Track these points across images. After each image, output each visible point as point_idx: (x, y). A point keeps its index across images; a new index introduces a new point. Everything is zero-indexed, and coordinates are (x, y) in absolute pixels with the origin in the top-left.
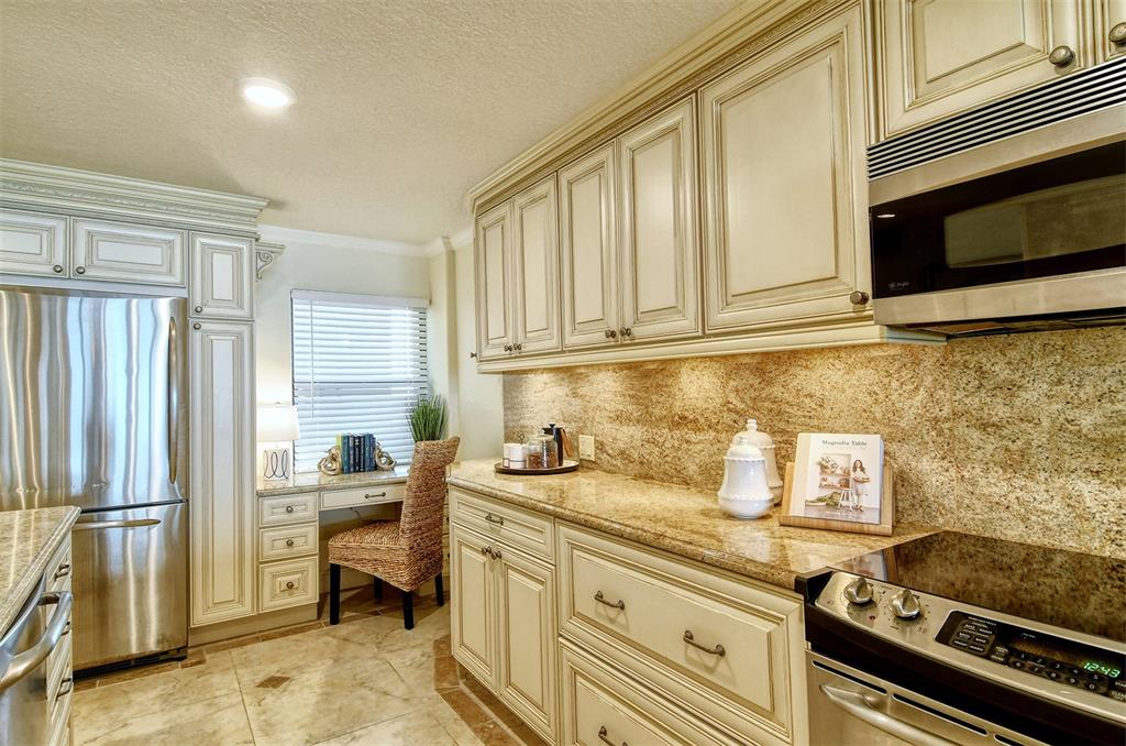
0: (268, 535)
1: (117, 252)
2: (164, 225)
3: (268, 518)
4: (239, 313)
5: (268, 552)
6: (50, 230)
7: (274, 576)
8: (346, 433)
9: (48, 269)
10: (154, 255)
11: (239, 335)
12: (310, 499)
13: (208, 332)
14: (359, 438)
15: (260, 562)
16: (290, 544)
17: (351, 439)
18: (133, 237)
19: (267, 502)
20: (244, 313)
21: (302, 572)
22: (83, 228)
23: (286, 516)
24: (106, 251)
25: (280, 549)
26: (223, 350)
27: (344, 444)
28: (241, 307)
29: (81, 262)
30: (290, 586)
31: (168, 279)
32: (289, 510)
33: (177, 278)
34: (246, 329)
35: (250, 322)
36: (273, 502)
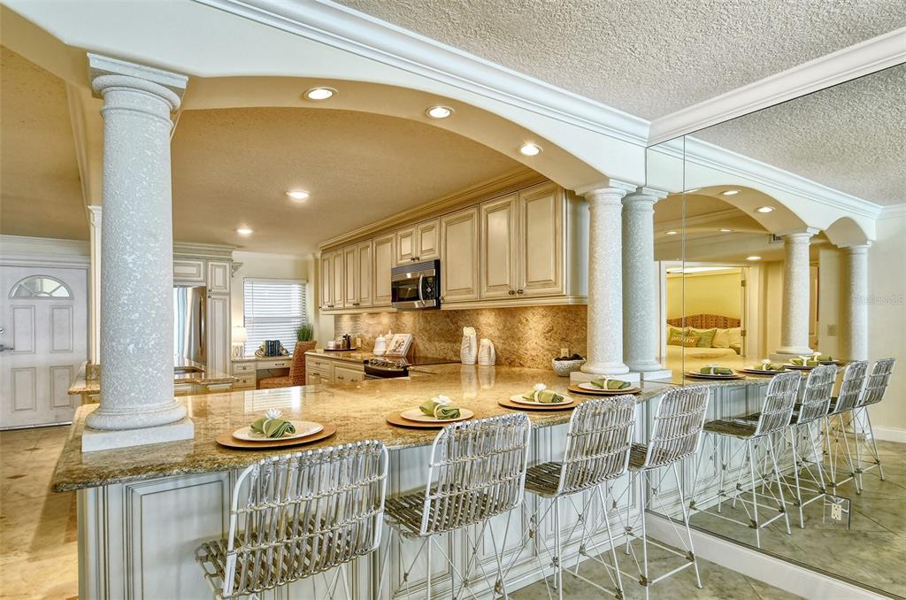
2: (196, 258)
3: (236, 371)
4: (224, 291)
8: (267, 339)
10: (193, 270)
11: (225, 301)
12: (252, 364)
13: (213, 299)
14: (273, 342)
16: (244, 381)
17: (269, 342)
19: (236, 365)
20: (227, 291)
23: (243, 371)
25: (241, 383)
26: (219, 306)
27: (266, 344)
28: (226, 288)
31: (199, 279)
32: (244, 368)
33: (202, 278)
34: (228, 298)
35: (229, 294)
36: (239, 365)
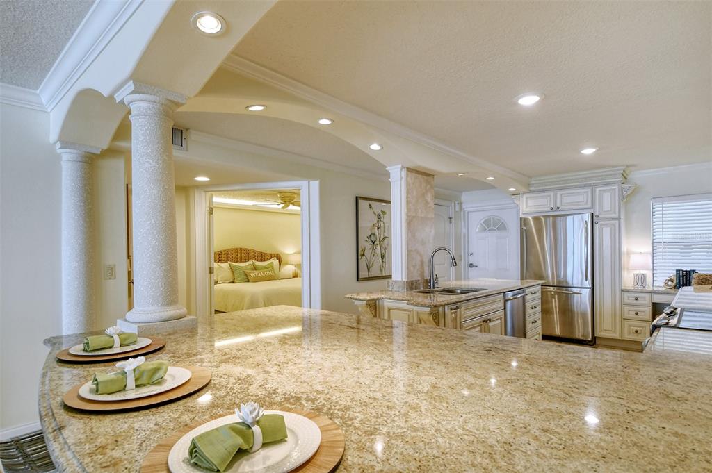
0: (627, 308)
1: (568, 199)
2: (585, 186)
3: (626, 301)
4: (613, 215)
5: (626, 315)
6: (550, 196)
7: (630, 326)
8: (679, 269)
9: (549, 209)
10: (581, 198)
11: (614, 226)
12: (647, 296)
13: (601, 225)
14: (686, 271)
15: (622, 318)
16: (637, 314)
17: (681, 272)
18: (573, 193)
19: (626, 295)
20: (616, 215)
21: (643, 327)
22: (559, 193)
23: (635, 302)
24: (566, 200)
25: (632, 315)
26: (607, 232)
27: (677, 274)
28: (615, 213)
29: (558, 205)
30: (637, 331)
31: (586, 206)
32: (637, 299)
33: (589, 205)
34: (617, 222)
35: (618, 218)
36: (629, 294)
